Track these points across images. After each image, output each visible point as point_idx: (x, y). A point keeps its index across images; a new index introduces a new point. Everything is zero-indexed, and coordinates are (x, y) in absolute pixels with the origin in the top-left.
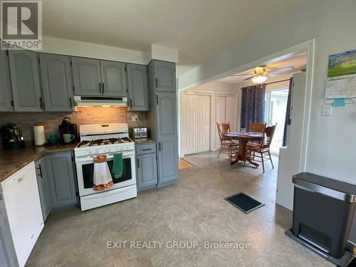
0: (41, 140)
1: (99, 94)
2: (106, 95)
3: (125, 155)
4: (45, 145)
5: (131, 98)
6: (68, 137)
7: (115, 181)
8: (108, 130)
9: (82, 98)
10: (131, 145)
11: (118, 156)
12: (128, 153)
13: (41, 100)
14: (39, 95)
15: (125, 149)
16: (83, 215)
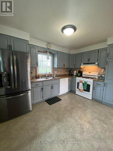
0: (75, 74)
1: (88, 62)
2: (89, 62)
3: (88, 83)
4: (75, 76)
5: (99, 63)
6: (79, 74)
7: (84, 90)
8: (90, 74)
9: (83, 64)
10: (92, 81)
11: (86, 82)
12: (90, 83)
13: (75, 65)
14: (74, 64)
15: (88, 81)
16: (75, 95)
